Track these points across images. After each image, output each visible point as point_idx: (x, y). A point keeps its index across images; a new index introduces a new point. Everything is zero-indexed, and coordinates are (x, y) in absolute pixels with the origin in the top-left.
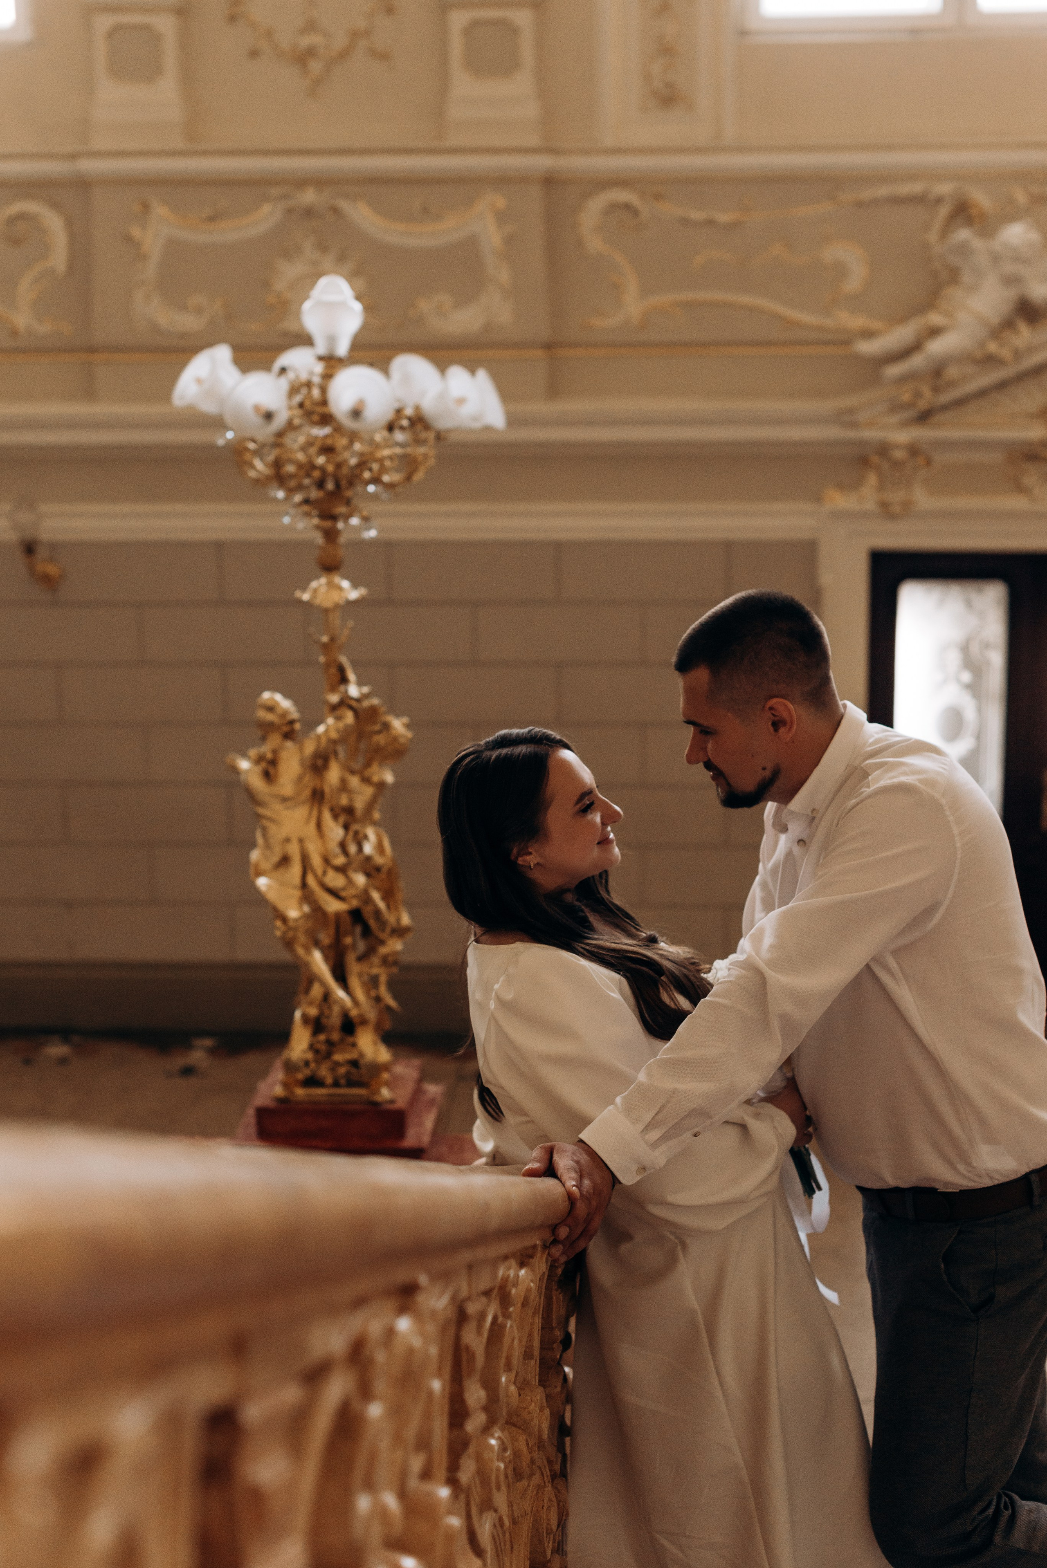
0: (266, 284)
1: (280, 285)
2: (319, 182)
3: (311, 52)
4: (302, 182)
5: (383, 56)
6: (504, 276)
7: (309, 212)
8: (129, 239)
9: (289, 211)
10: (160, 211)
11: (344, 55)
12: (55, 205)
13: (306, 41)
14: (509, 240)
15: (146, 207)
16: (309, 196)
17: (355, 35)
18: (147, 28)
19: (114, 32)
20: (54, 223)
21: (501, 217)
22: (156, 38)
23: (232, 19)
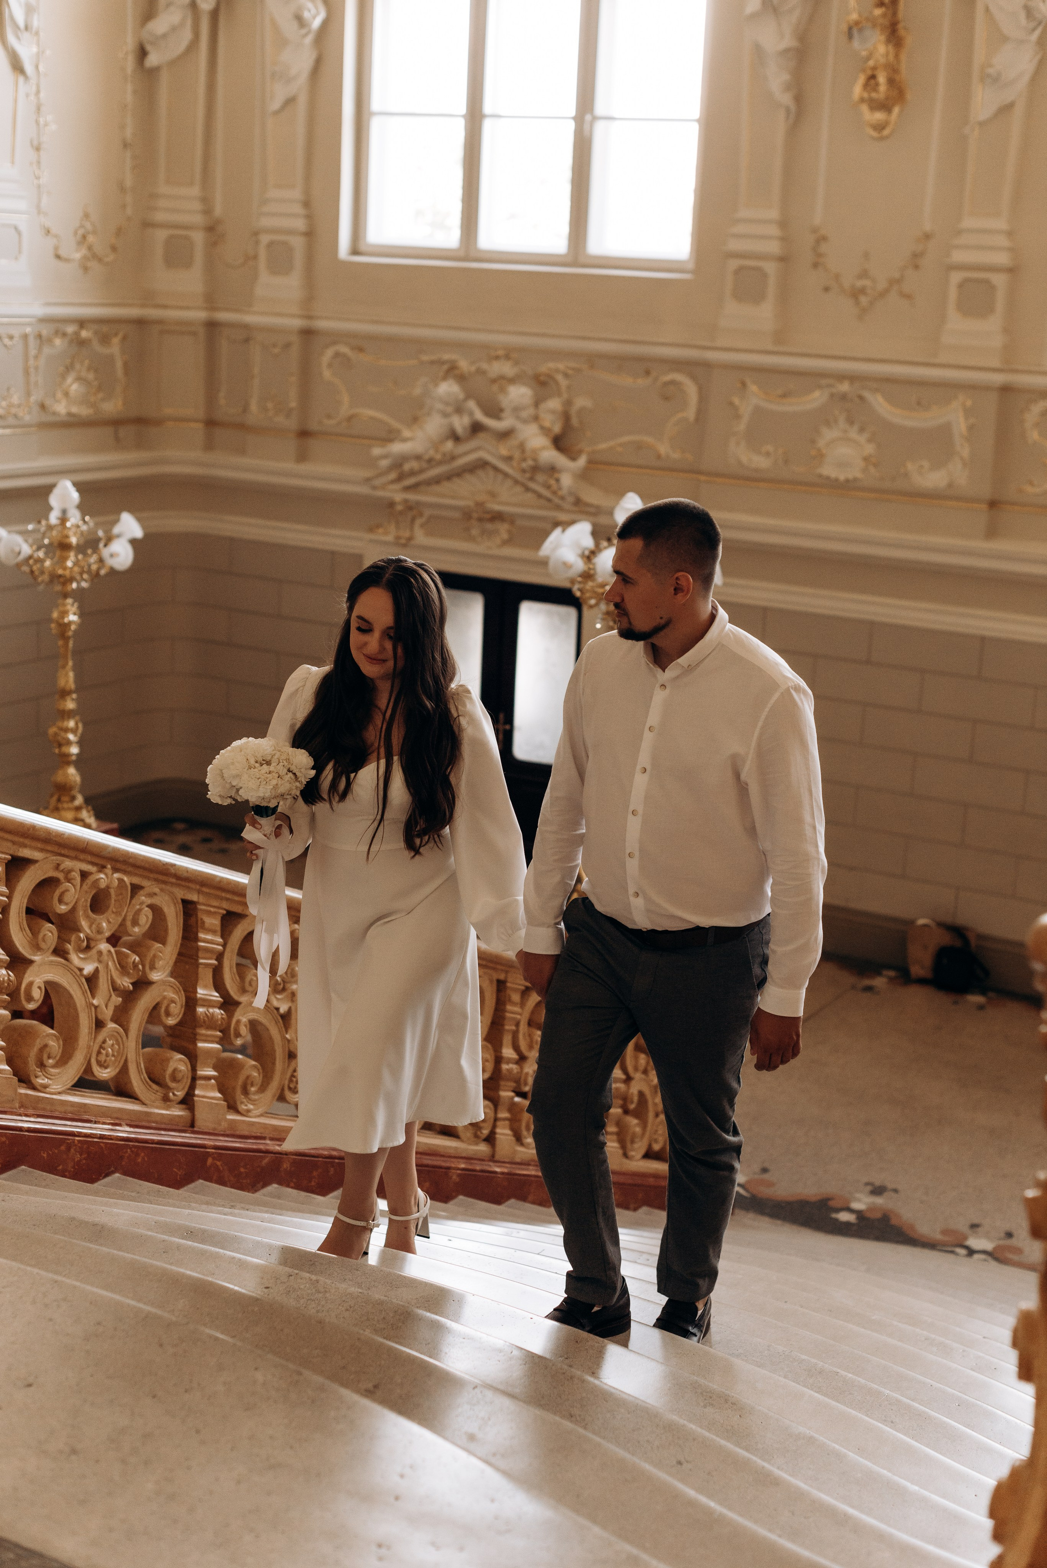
0: (813, 442)
1: (821, 443)
2: (852, 378)
3: (863, 291)
4: (841, 377)
5: (908, 297)
6: (965, 452)
7: (844, 397)
8: (731, 404)
9: (832, 395)
10: (753, 388)
11: (883, 294)
12: (693, 378)
13: (859, 283)
14: (971, 428)
15: (744, 384)
16: (845, 387)
17: (893, 282)
18: (758, 269)
19: (738, 271)
20: (691, 389)
21: (968, 412)
22: (764, 275)
23: (815, 265)
